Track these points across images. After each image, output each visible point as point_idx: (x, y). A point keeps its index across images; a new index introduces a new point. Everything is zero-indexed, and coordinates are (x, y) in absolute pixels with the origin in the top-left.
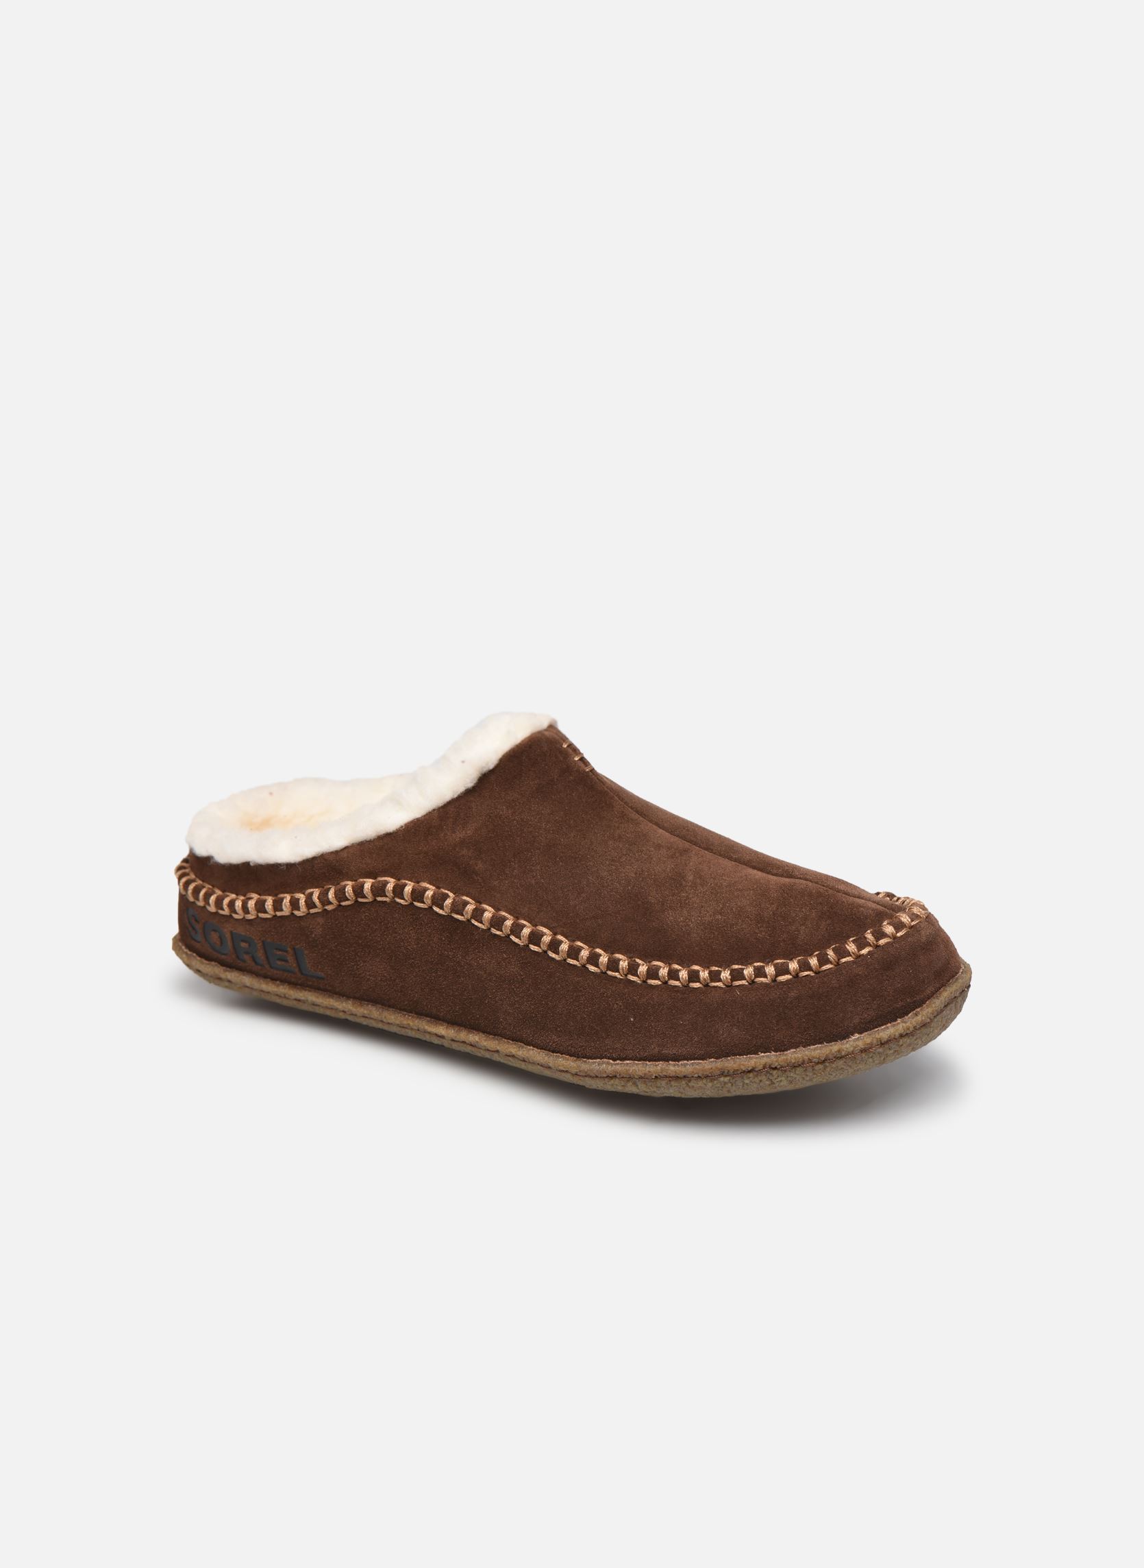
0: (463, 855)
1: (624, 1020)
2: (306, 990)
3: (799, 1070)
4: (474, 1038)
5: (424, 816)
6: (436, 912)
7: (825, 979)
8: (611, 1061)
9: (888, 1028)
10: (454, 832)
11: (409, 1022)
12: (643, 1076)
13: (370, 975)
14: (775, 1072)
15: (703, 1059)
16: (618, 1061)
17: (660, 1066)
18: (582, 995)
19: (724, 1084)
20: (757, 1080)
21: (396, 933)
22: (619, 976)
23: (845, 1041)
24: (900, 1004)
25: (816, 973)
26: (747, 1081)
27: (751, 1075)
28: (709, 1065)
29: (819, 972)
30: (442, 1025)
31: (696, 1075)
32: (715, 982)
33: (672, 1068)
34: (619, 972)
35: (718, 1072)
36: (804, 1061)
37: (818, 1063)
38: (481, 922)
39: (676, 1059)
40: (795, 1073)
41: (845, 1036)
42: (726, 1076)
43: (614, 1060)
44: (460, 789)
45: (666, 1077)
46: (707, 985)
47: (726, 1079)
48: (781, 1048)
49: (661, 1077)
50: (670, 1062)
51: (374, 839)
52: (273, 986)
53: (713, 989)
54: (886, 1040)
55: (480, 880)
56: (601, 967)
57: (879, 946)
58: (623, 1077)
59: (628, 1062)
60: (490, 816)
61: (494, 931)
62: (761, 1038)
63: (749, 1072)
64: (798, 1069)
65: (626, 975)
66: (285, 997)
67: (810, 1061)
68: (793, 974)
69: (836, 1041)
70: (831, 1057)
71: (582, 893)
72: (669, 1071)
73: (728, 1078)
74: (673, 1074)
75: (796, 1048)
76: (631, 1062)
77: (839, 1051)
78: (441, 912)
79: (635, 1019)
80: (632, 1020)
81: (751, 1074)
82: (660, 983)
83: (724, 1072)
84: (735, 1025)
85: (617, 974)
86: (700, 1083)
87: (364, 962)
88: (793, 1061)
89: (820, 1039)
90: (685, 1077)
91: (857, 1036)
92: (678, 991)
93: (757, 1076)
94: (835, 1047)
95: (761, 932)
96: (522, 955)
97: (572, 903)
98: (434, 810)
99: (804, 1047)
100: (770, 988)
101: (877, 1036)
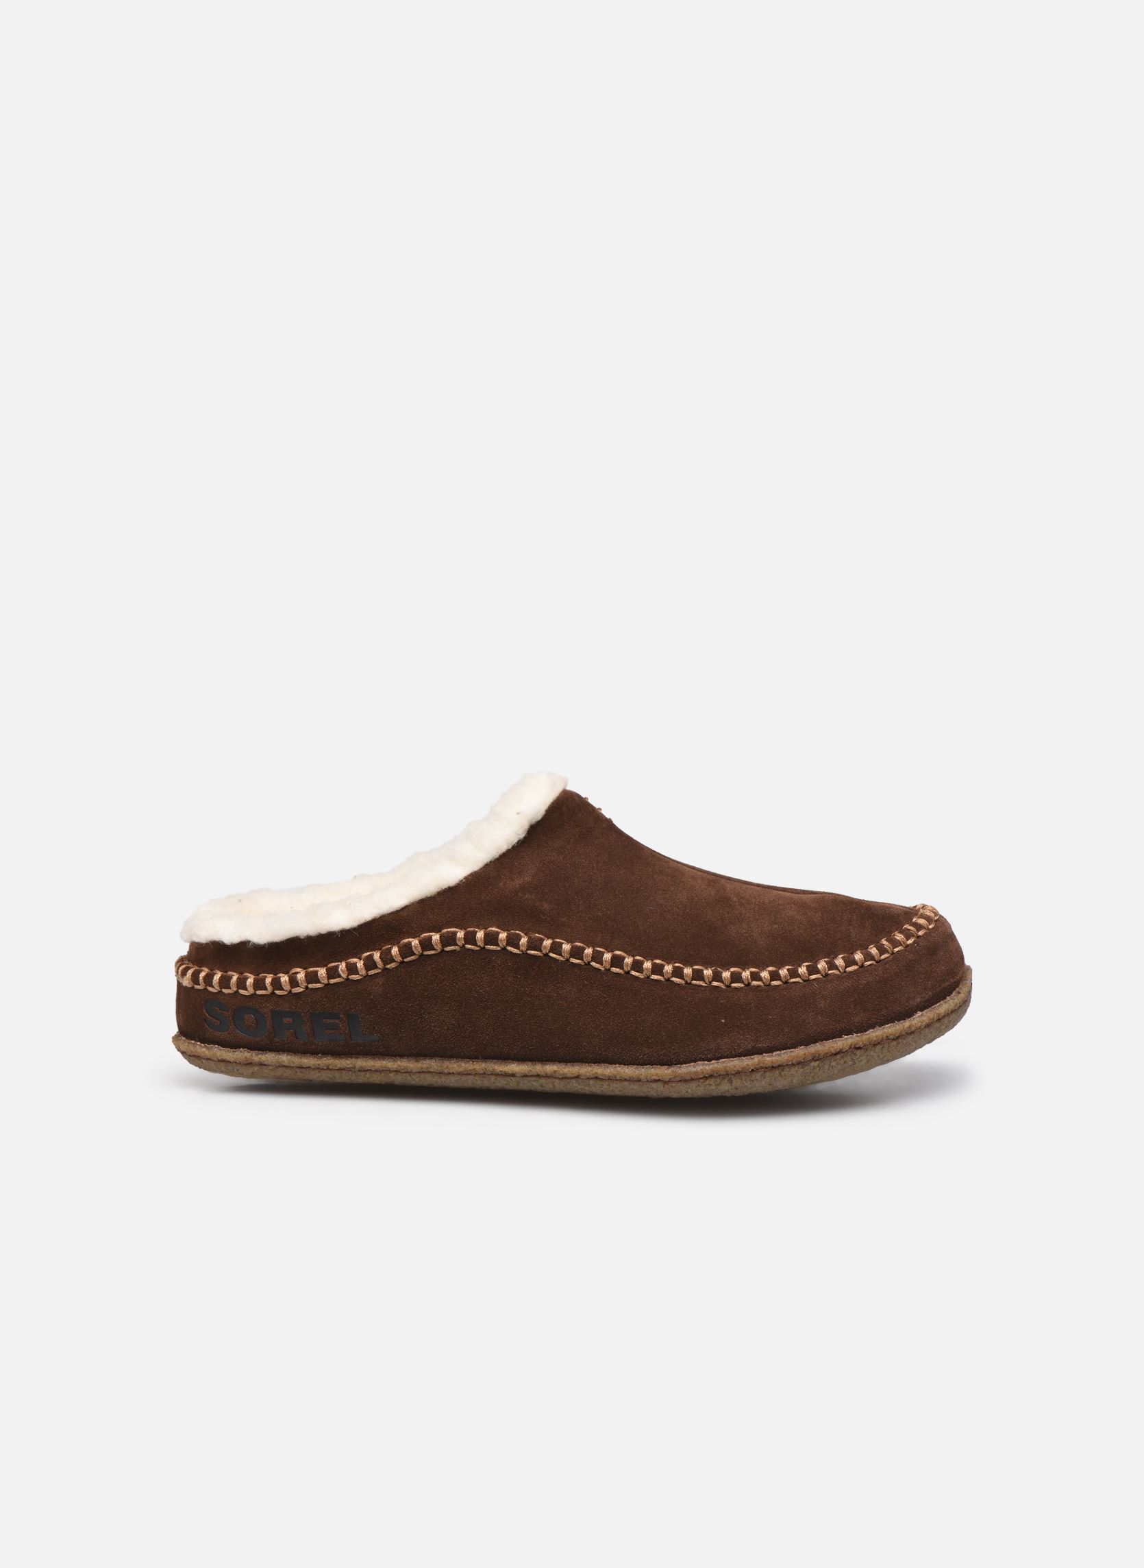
0: (527, 899)
1: (716, 1022)
2: (352, 1058)
3: (879, 1047)
4: (550, 1068)
5: (481, 869)
6: (511, 953)
7: (887, 966)
8: (706, 1062)
9: (942, 1004)
10: (513, 880)
11: (475, 1067)
12: (740, 1070)
13: (434, 1026)
14: (858, 1052)
15: (795, 1048)
16: (713, 1062)
17: (756, 1059)
18: (671, 1006)
19: (813, 1069)
20: (842, 1062)
21: (466, 979)
22: (704, 985)
23: (912, 1018)
24: (948, 983)
25: (877, 962)
26: (834, 1064)
27: (838, 1057)
28: (801, 1052)
29: (880, 961)
30: (513, 1063)
31: (790, 1063)
32: (793, 978)
33: (769, 1059)
34: (704, 981)
35: (811, 1058)
36: (882, 1038)
37: (894, 1040)
38: (560, 955)
39: (770, 1050)
40: (874, 1052)
41: (909, 1014)
42: (816, 1061)
43: (709, 1060)
44: (514, 840)
45: (762, 1068)
46: (786, 982)
47: (816, 1064)
48: (861, 1029)
49: (757, 1069)
50: (764, 1054)
51: (435, 895)
52: (316, 1060)
53: (793, 985)
54: (942, 1015)
55: (549, 919)
56: (686, 978)
57: (920, 936)
58: (720, 1075)
59: (723, 1060)
60: (544, 863)
61: (573, 960)
62: (843, 1022)
63: (836, 1054)
64: (877, 1046)
65: (710, 983)
66: (328, 1069)
67: (887, 1038)
68: (860, 964)
69: (905, 1019)
70: (904, 1033)
71: (648, 919)
72: (766, 1062)
73: (818, 1062)
74: (770, 1064)
75: (873, 1029)
76: (726, 1059)
77: (910, 1027)
78: (516, 951)
79: (726, 1019)
80: (723, 1021)
81: (839, 1055)
82: (743, 985)
83: (815, 1057)
84: (819, 1013)
85: (701, 983)
86: (793, 1071)
87: (429, 1013)
88: (874, 1039)
89: (891, 1019)
90: (779, 1066)
91: (919, 1013)
92: (761, 991)
93: (843, 1057)
94: (907, 1023)
95: (818, 934)
96: (605, 979)
97: (641, 928)
98: (490, 862)
99: (880, 1026)
100: (843, 978)
101: (937, 1012)
